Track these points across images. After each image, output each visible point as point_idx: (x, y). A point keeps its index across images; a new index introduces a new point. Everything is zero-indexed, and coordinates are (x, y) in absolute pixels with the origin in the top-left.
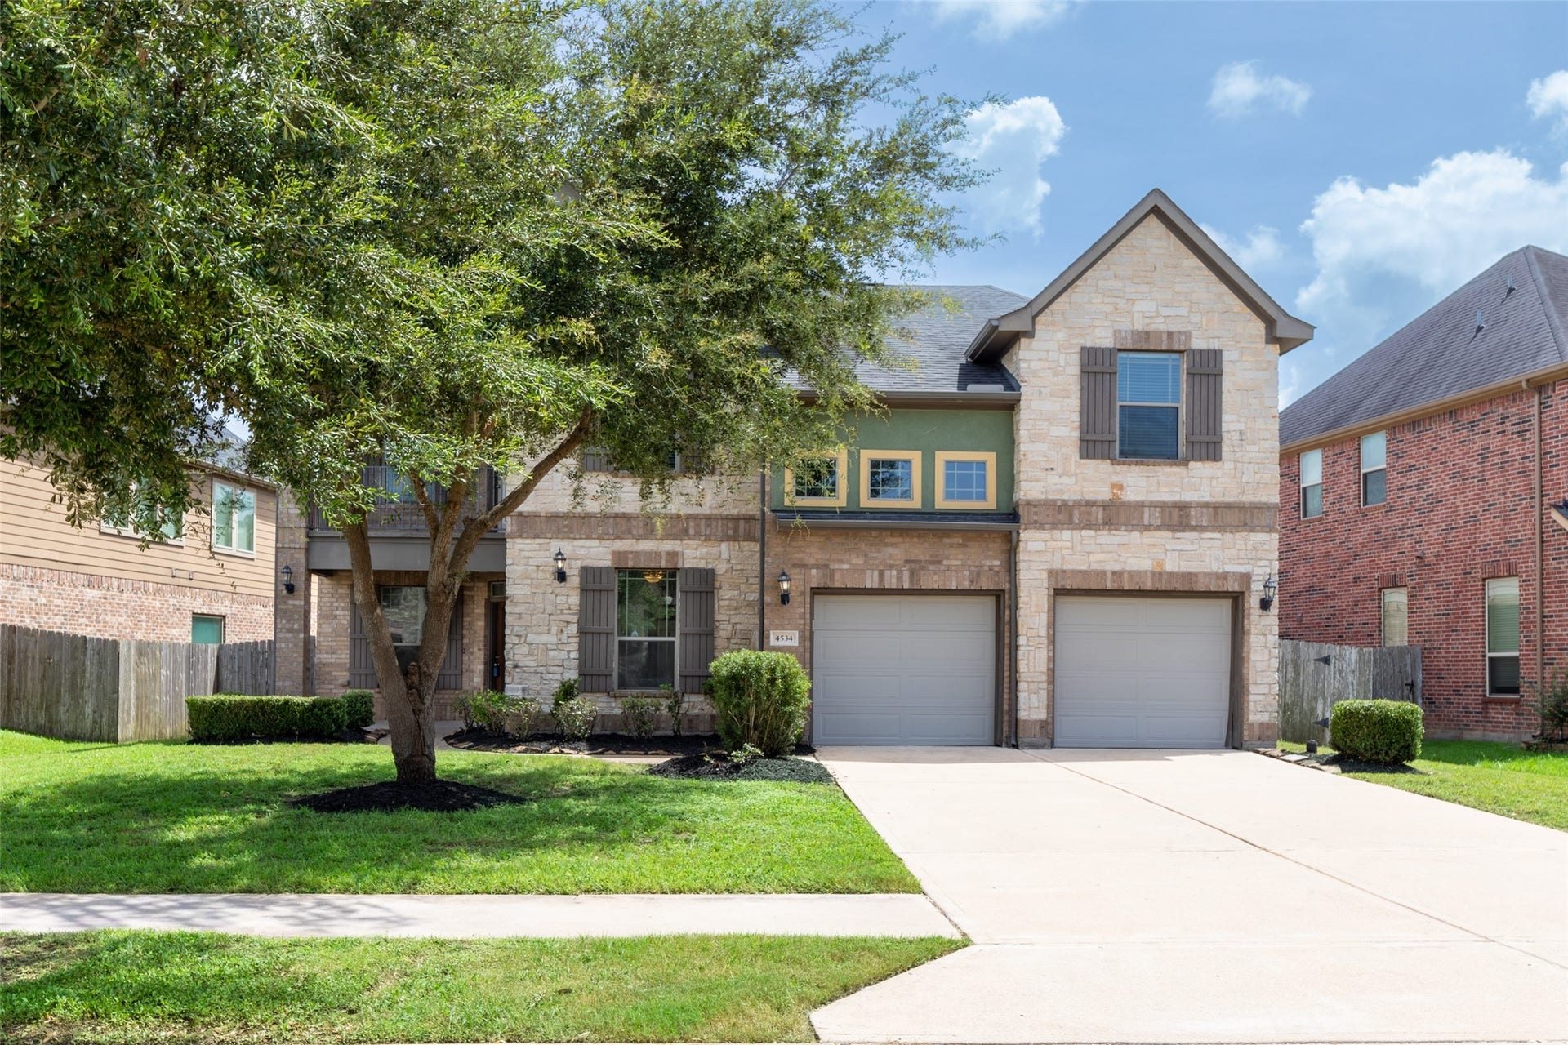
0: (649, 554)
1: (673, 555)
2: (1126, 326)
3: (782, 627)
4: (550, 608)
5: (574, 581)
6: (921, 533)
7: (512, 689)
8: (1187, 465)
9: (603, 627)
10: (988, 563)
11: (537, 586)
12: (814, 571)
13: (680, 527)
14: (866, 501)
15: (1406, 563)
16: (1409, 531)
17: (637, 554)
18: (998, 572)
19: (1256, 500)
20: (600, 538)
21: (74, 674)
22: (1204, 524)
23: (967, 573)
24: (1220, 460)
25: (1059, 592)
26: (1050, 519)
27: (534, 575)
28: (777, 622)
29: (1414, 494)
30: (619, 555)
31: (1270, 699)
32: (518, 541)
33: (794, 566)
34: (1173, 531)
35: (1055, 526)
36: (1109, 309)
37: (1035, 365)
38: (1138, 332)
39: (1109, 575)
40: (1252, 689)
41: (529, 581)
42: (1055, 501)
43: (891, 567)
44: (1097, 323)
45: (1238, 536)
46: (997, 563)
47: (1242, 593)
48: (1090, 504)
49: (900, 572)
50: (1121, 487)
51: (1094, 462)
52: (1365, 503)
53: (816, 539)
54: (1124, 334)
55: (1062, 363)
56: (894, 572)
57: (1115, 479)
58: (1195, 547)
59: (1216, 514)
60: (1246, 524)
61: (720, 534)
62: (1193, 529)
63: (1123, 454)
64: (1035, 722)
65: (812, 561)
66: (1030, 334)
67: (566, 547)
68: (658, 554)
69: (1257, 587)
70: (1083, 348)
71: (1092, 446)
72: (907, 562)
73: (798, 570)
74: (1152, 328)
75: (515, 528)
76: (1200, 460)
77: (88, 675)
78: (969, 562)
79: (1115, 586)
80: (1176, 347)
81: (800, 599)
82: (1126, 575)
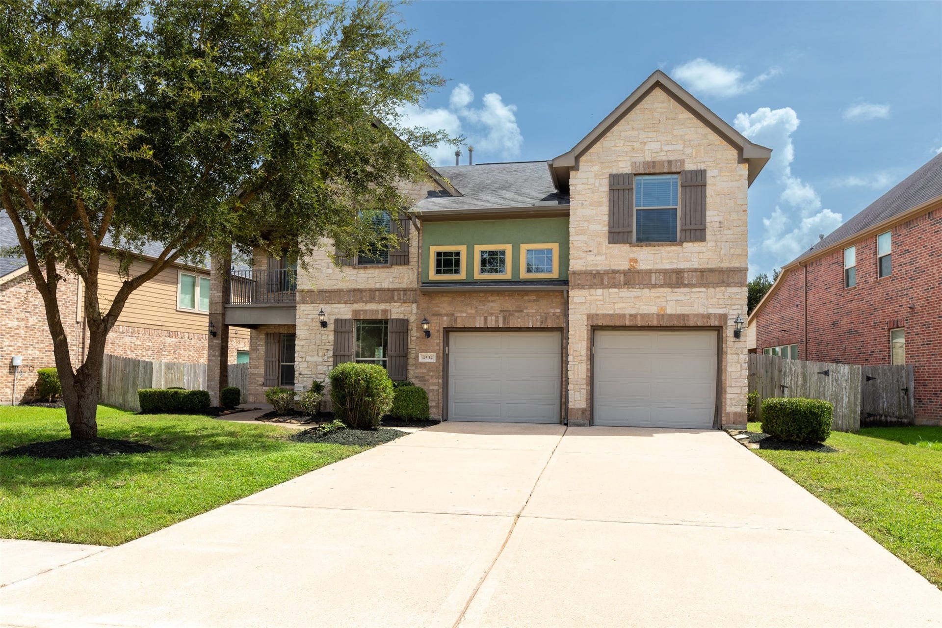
0: (372, 311)
1: (385, 311)
2: (640, 159)
3: (426, 351)
4: (318, 342)
5: (331, 327)
6: (512, 293)
7: (298, 387)
8: (682, 245)
9: (346, 353)
10: (552, 311)
11: (312, 330)
12: (445, 318)
13: (389, 295)
14: (478, 276)
15: (904, 312)
16: (905, 292)
17: (365, 311)
18: (558, 317)
19: (732, 266)
20: (345, 303)
21: (134, 378)
22: (694, 282)
23: (538, 317)
24: (705, 240)
25: (594, 329)
26: (588, 283)
27: (310, 324)
28: (423, 348)
29: (908, 268)
30: (356, 312)
31: (742, 397)
32: (302, 305)
33: (434, 315)
34: (672, 287)
35: (591, 287)
36: (629, 149)
37: (579, 187)
38: (648, 162)
39: (628, 317)
40: (729, 390)
41: (308, 327)
42: (591, 271)
43: (492, 314)
44: (619, 158)
45: (718, 289)
46: (558, 311)
47: (722, 327)
48: (615, 272)
49: (497, 317)
50: (636, 261)
51: (618, 246)
52: (881, 276)
53: (445, 299)
54: (638, 164)
55: (597, 185)
56: (493, 318)
57: (632, 256)
58: (688, 298)
59: (702, 276)
60: (723, 282)
61: (411, 299)
62: (686, 286)
63: (638, 240)
64: (578, 409)
65: (444, 312)
66: (576, 168)
67: (326, 308)
68: (377, 311)
69: (731, 323)
70: (610, 175)
71: (617, 235)
72: (501, 311)
73: (435, 318)
74: (658, 159)
75: (300, 298)
76: (691, 241)
77: (140, 379)
78: (541, 311)
79: (632, 324)
80: (674, 170)
81: (437, 334)
82: (639, 317)
